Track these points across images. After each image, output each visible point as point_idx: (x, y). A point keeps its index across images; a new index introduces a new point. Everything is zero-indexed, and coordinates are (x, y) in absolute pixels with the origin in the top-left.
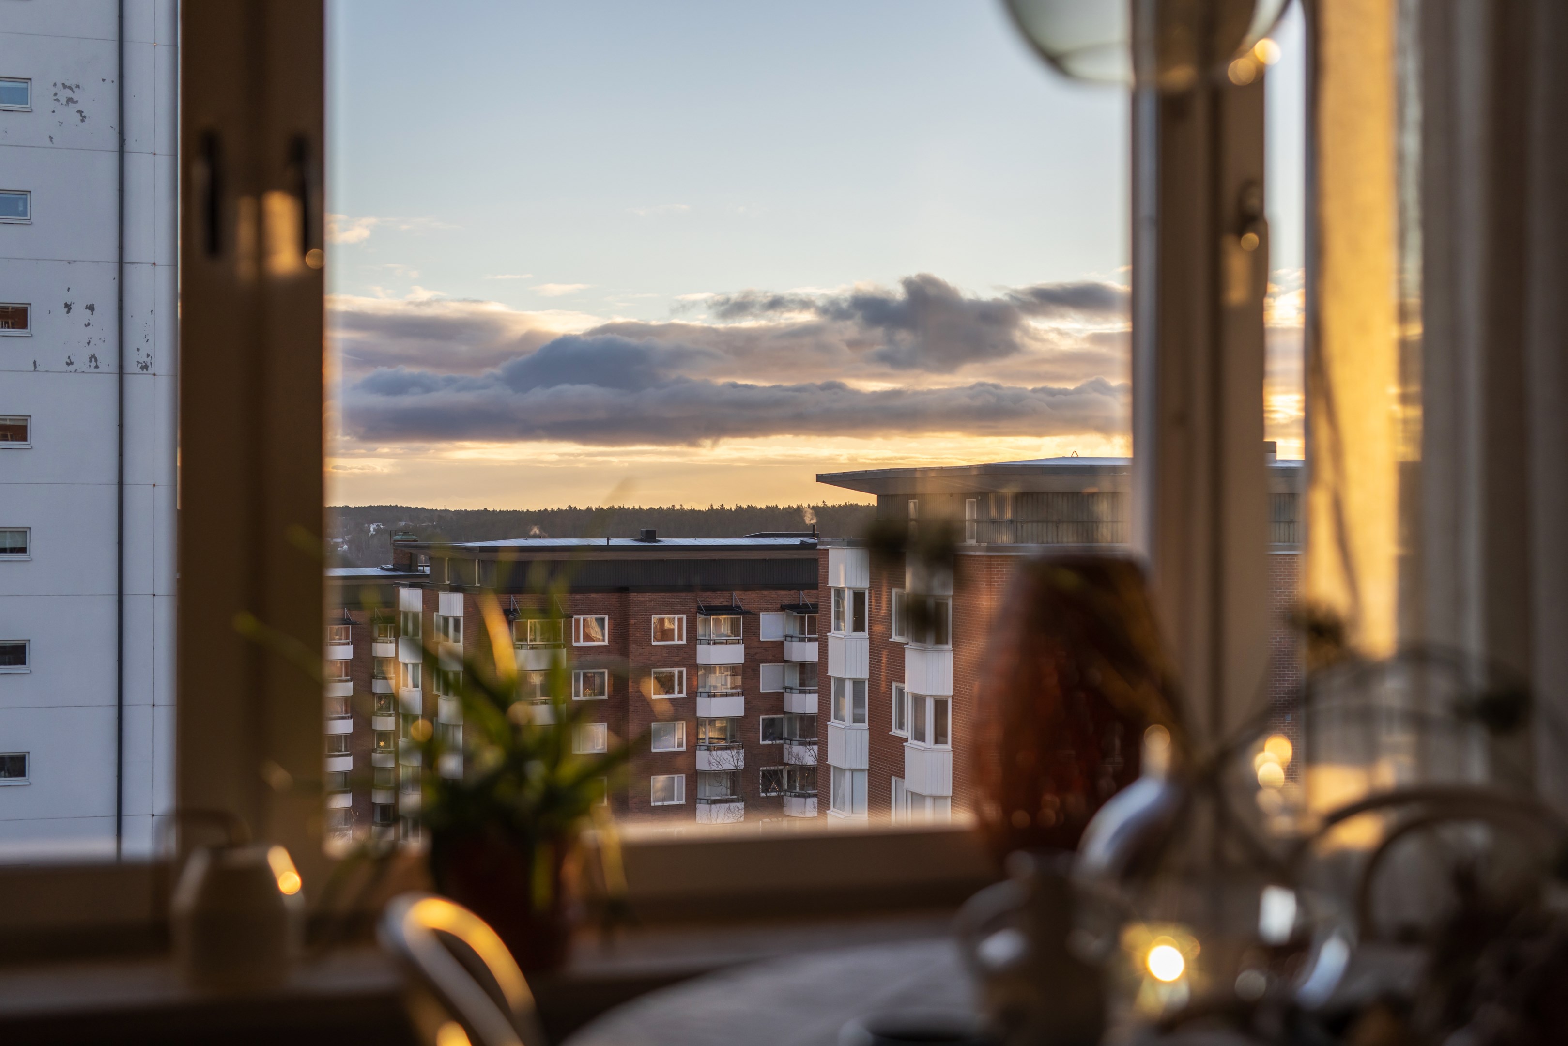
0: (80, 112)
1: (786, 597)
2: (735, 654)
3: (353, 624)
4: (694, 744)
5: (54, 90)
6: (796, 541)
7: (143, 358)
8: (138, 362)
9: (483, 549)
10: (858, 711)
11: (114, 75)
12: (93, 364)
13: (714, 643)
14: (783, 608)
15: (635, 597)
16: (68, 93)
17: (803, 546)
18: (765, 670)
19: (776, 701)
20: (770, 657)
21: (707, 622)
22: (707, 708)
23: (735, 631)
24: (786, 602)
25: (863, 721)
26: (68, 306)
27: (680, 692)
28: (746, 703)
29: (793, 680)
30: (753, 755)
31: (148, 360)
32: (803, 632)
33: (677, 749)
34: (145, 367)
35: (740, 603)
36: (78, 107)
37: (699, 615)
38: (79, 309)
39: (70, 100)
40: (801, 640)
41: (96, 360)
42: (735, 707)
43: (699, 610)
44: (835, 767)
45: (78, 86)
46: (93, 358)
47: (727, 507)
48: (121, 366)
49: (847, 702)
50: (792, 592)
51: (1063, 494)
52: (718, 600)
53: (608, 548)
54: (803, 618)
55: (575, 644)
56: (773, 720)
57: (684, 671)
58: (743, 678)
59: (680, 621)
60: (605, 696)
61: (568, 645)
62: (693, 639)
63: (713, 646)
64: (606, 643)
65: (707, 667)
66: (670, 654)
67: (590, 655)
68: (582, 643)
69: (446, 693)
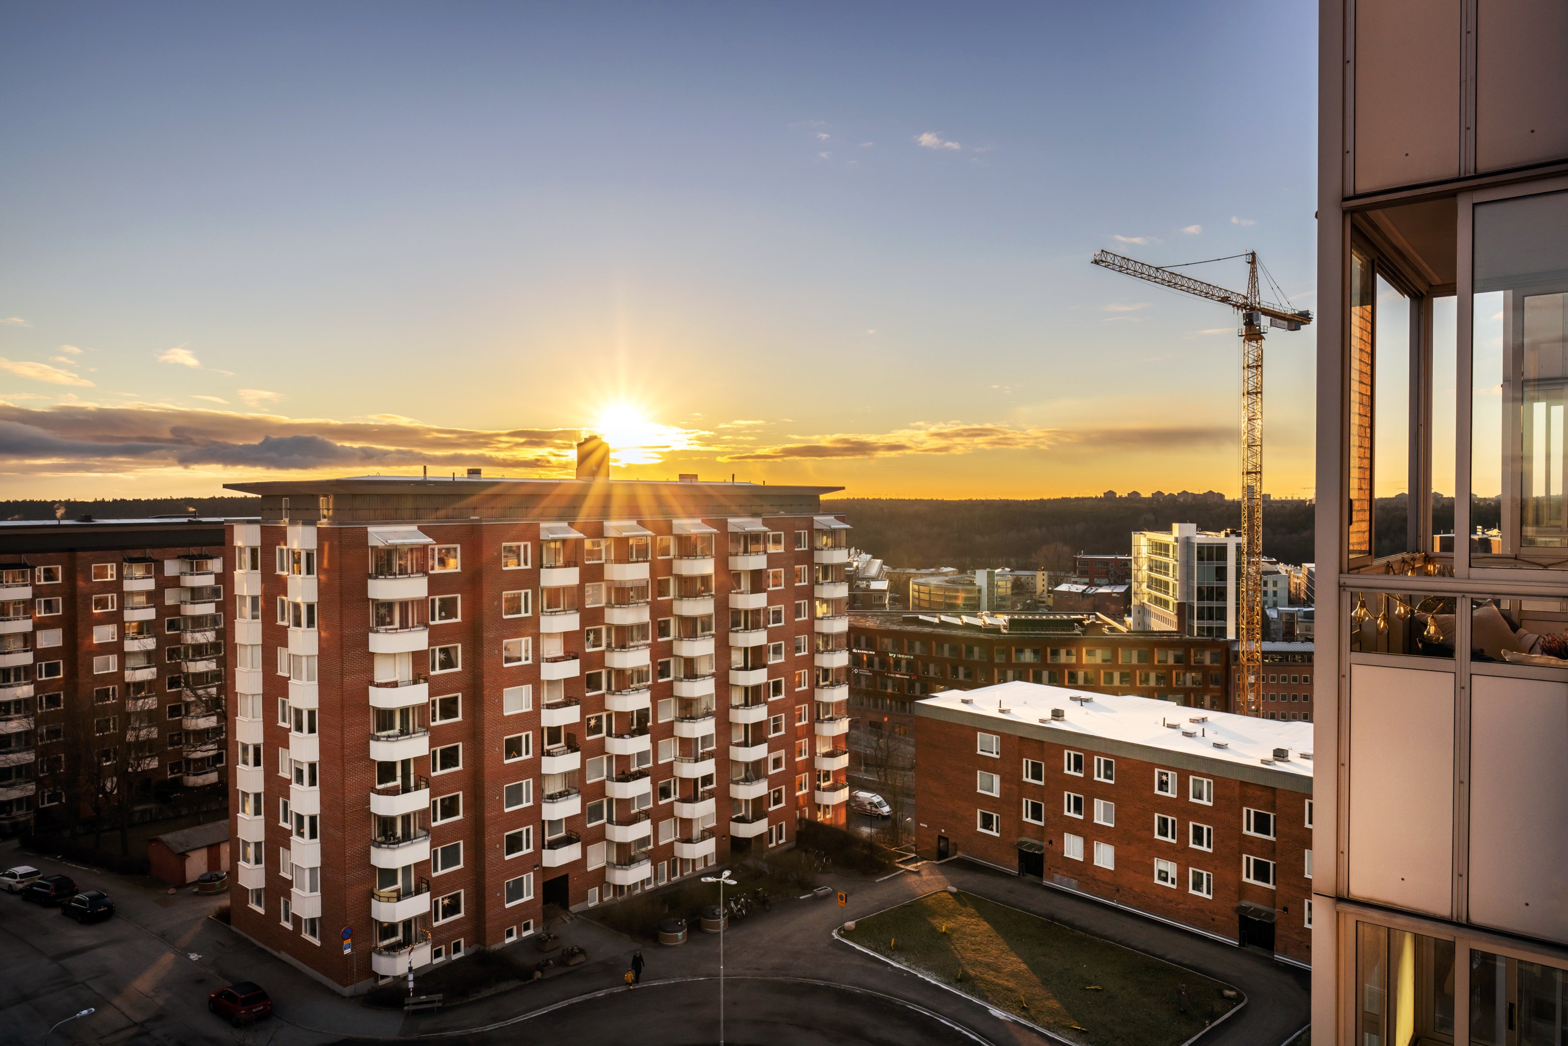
1: (181, 551)
2: (148, 584)
4: (122, 637)
6: (185, 520)
10: (255, 613)
13: (135, 579)
14: (179, 557)
15: (80, 554)
17: (190, 522)
18: (168, 593)
19: (176, 609)
20: (171, 585)
21: (129, 567)
22: (130, 616)
23: (148, 571)
24: (181, 554)
25: (258, 618)
27: (113, 607)
28: (157, 612)
29: (187, 596)
30: (161, 641)
32: (192, 570)
33: (111, 640)
35: (151, 556)
37: (124, 563)
40: (192, 575)
43: (125, 560)
44: (240, 644)
47: (106, 500)
49: (247, 610)
50: (184, 549)
52: (137, 554)
53: (59, 526)
54: (192, 564)
55: (37, 583)
56: (174, 620)
57: (115, 595)
58: (154, 598)
59: (112, 567)
60: (60, 613)
61: (33, 584)
62: (120, 577)
63: (134, 581)
64: (60, 582)
65: (130, 593)
66: (105, 586)
67: (49, 590)
68: (43, 582)
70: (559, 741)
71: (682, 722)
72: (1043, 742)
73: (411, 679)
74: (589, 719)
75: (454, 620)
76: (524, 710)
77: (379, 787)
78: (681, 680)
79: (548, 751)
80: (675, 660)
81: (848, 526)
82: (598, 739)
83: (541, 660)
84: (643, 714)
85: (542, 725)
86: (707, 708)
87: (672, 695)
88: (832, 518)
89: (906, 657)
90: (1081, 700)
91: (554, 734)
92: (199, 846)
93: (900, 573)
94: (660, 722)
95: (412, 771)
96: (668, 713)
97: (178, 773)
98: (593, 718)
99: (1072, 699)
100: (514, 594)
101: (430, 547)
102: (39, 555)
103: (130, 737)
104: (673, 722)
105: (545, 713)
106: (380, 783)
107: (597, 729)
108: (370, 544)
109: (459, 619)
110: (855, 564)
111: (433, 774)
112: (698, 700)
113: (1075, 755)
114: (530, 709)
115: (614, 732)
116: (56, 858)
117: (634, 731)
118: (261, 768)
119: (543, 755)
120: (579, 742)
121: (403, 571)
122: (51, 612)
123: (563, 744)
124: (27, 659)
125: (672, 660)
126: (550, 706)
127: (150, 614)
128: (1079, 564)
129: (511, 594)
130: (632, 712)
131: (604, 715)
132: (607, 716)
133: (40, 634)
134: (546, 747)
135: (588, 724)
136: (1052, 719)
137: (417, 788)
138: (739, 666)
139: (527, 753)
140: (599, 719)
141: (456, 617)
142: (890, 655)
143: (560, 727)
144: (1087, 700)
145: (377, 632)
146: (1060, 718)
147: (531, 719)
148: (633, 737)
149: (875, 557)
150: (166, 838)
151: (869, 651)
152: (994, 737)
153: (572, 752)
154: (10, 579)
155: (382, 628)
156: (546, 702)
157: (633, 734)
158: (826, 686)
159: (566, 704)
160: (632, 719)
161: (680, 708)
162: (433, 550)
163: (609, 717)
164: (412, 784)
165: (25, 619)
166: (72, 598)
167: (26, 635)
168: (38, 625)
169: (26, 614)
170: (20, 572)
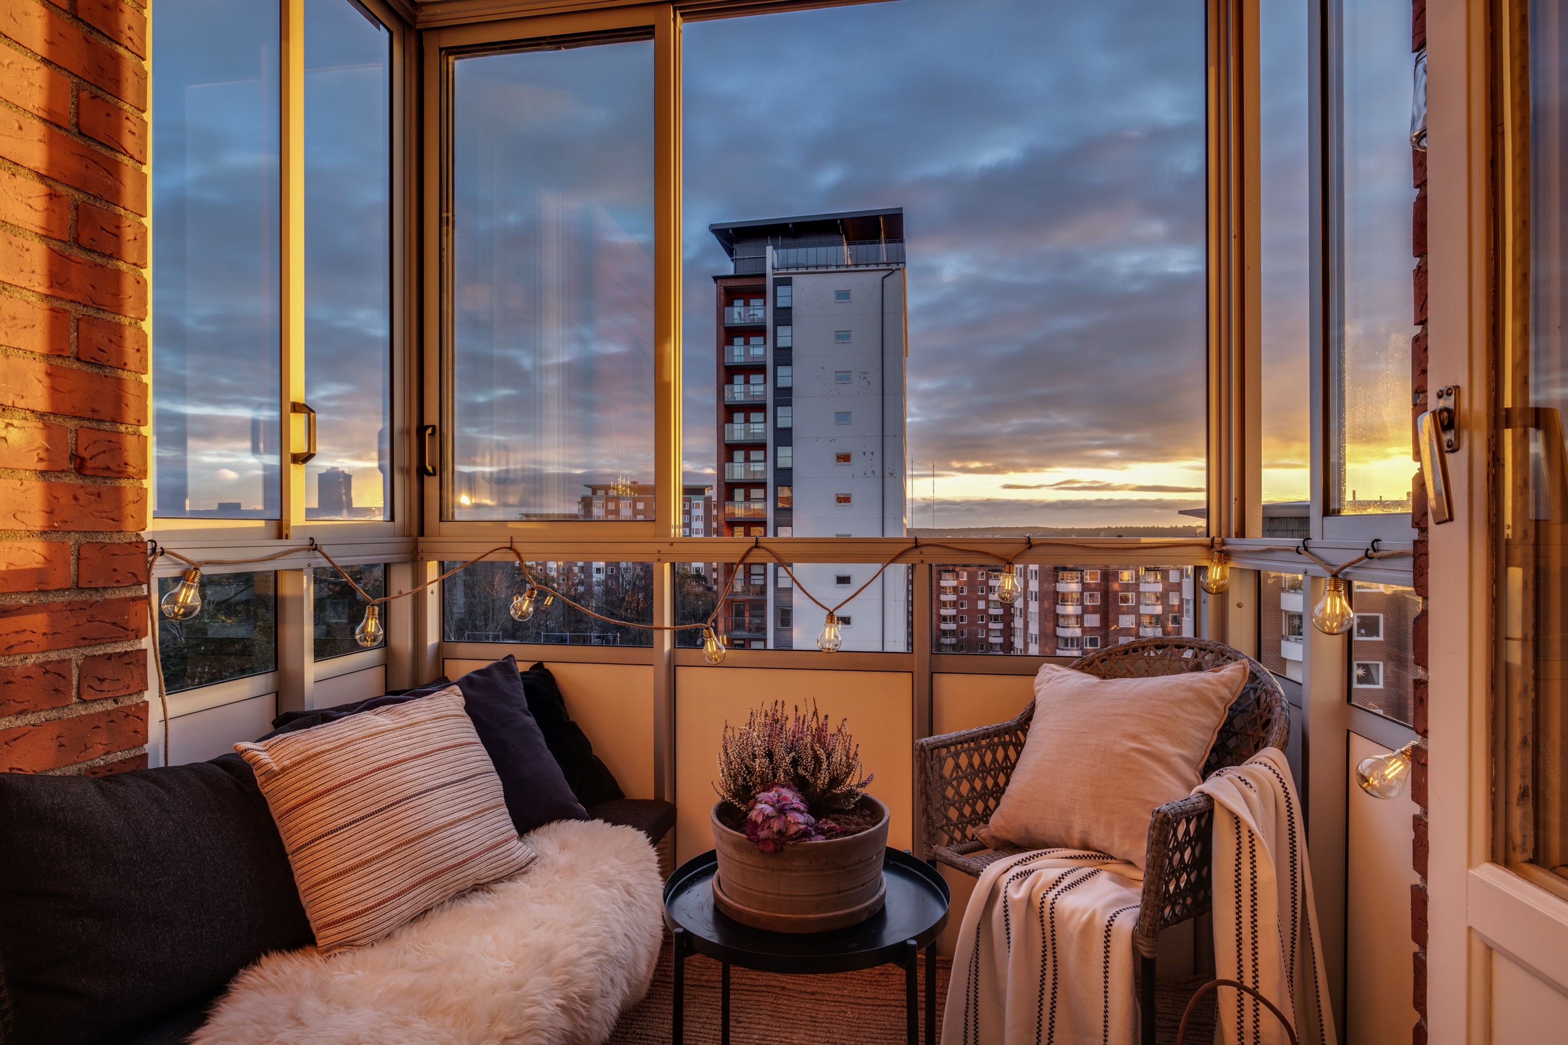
0: (868, 382)
2: (1159, 588)
4: (1139, 624)
5: (859, 375)
7: (891, 471)
8: (889, 473)
11: (880, 366)
12: (873, 474)
13: (1148, 583)
16: (864, 375)
18: (1172, 594)
20: (1174, 588)
21: (1145, 574)
22: (1143, 610)
23: (1157, 577)
26: (864, 453)
27: (1132, 602)
28: (1164, 608)
30: (1166, 630)
31: (893, 472)
33: (1131, 626)
34: (892, 474)
35: (1160, 566)
36: (868, 380)
37: (1140, 571)
38: (868, 454)
39: (865, 378)
43: (1140, 568)
45: (868, 372)
46: (873, 472)
48: (883, 475)
51: (1296, 518)
57: (1134, 594)
58: (1162, 598)
60: (1099, 603)
61: (1082, 582)
62: (1139, 580)
63: (1147, 585)
64: (1099, 581)
65: (1145, 593)
66: (1127, 587)
67: (1093, 586)
68: (1089, 581)
69: (1032, 600)
75: (1375, 638)
109: (1381, 638)
122: (1093, 602)
124: (1078, 632)
127: (1158, 610)
133: (1086, 617)
141: (1378, 636)
145: (1288, 640)
154: (1069, 578)
155: (1292, 638)
165: (1077, 605)
166: (1106, 594)
167: (1077, 616)
168: (1085, 610)
169: (1077, 602)
170: (1074, 573)
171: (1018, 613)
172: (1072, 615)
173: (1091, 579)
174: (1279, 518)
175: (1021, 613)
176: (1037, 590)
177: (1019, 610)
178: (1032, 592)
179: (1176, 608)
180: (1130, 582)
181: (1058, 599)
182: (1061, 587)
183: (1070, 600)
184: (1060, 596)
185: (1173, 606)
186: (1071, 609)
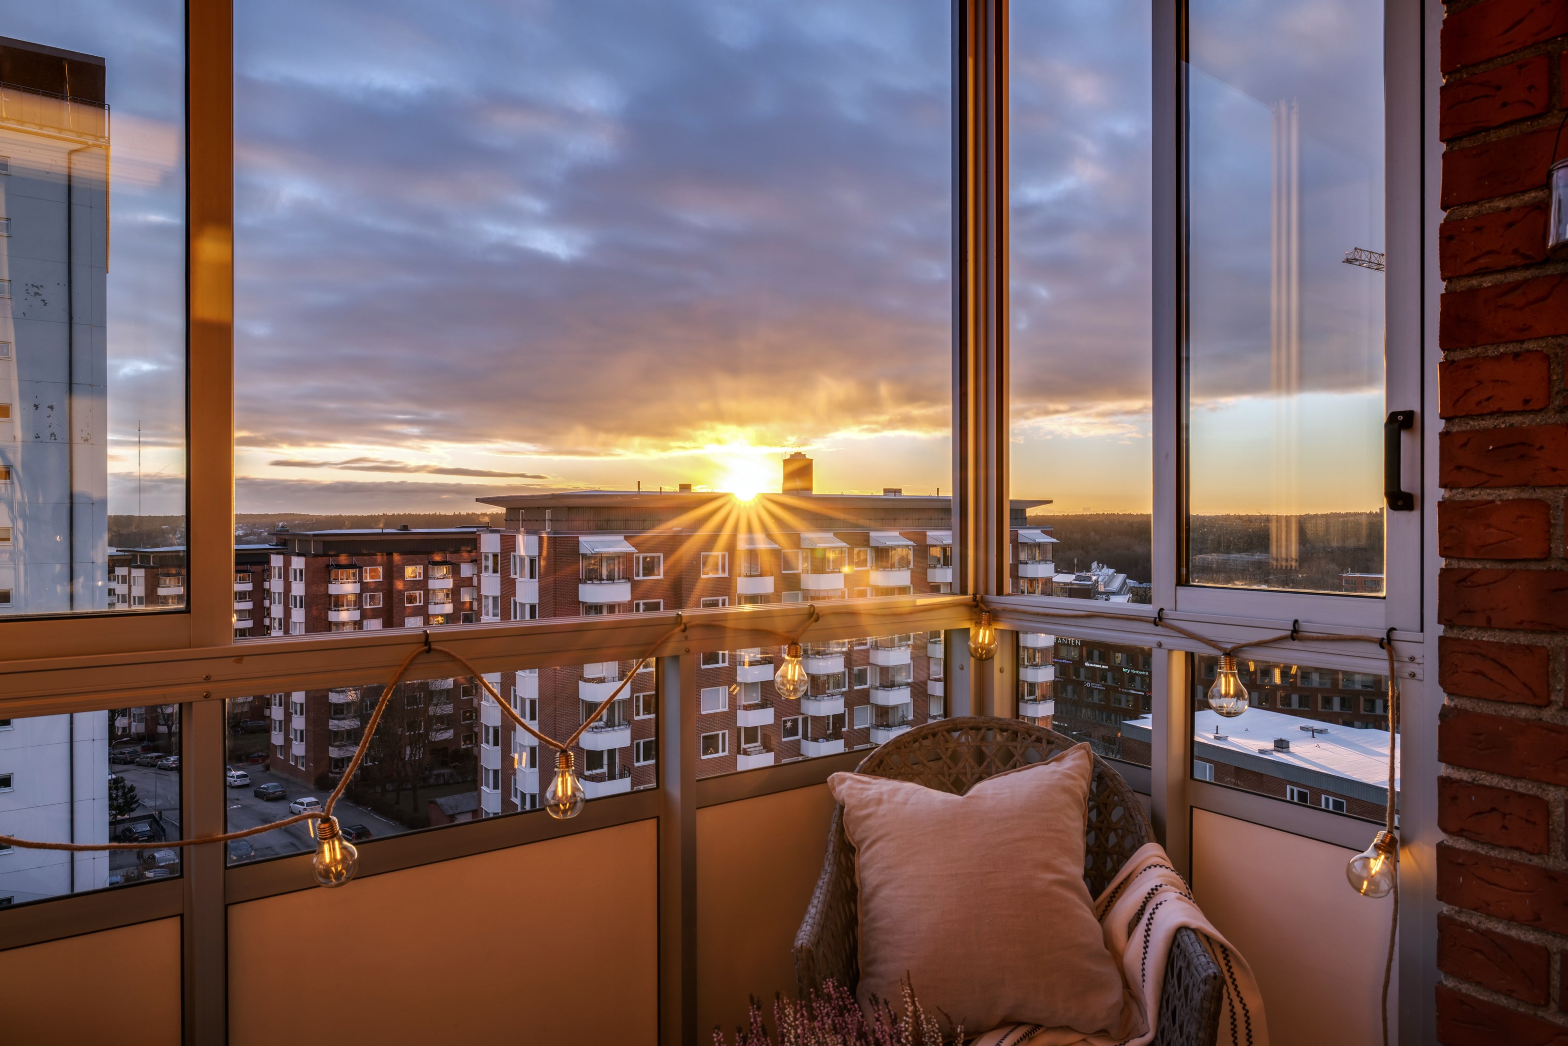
0: (44, 301)
1: (469, 556)
2: (449, 583)
3: (253, 573)
5: (27, 288)
7: (85, 435)
8: (82, 438)
9: (314, 535)
10: (495, 611)
11: (65, 280)
12: (53, 438)
13: (438, 579)
14: (467, 561)
15: (397, 558)
16: (36, 290)
17: (469, 532)
18: (463, 591)
20: (464, 585)
21: (433, 569)
22: (433, 609)
23: (448, 573)
24: (469, 558)
26: (36, 406)
27: (420, 602)
28: (454, 607)
31: (89, 437)
34: (86, 440)
35: (450, 560)
36: (42, 297)
37: (430, 566)
38: (43, 408)
39: (36, 294)
41: (55, 436)
42: (448, 608)
43: (430, 563)
45: (42, 286)
46: (53, 435)
48: (71, 439)
50: (471, 554)
51: (591, 507)
52: (440, 558)
53: (382, 534)
54: (476, 566)
55: (364, 581)
56: (466, 614)
57: (422, 592)
58: (452, 595)
59: (420, 568)
60: (381, 606)
61: (361, 581)
62: (426, 576)
63: (436, 581)
64: (381, 580)
65: (434, 590)
66: (415, 584)
67: (373, 586)
68: (368, 580)
69: (296, 607)
70: (756, 741)
71: (878, 729)
72: (1262, 774)
73: (617, 675)
74: (785, 722)
76: (721, 710)
77: (587, 773)
78: (877, 688)
79: (745, 750)
80: (872, 669)
81: (1055, 540)
82: (794, 741)
83: (738, 663)
84: (839, 719)
85: (738, 725)
86: (903, 717)
87: (868, 703)
88: (1038, 531)
89: (1140, 673)
90: (1313, 731)
91: (751, 734)
92: (465, 810)
93: (1146, 588)
94: (855, 728)
95: (617, 761)
96: (863, 719)
97: (470, 744)
98: (789, 720)
99: (1302, 728)
100: (713, 600)
101: (635, 555)
102: (366, 558)
103: (431, 710)
104: (868, 728)
105: (740, 713)
106: (588, 769)
107: (793, 731)
108: (581, 552)
110: (1094, 578)
111: (636, 765)
112: (895, 708)
113: (1299, 792)
114: (727, 709)
115: (809, 735)
116: (367, 810)
117: (830, 734)
118: (499, 748)
119: (739, 752)
120: (774, 741)
121: (611, 578)
122: (374, 605)
123: (759, 743)
125: (869, 668)
126: (747, 708)
128: (1346, 583)
129: (710, 600)
130: (828, 717)
131: (800, 718)
132: (803, 719)
133: (366, 622)
134: (743, 746)
135: (785, 726)
136: (1275, 750)
137: (622, 776)
138: (937, 677)
139: (724, 750)
140: (795, 722)
142: (1124, 670)
143: (756, 727)
144: (1320, 732)
146: (1285, 750)
147: (728, 719)
148: (828, 741)
149: (1118, 572)
150: (441, 801)
151: (1102, 665)
152: (1208, 765)
153: (767, 752)
154: (345, 577)
156: (743, 703)
157: (828, 738)
158: (1030, 700)
159: (762, 706)
160: (828, 724)
161: (877, 716)
162: (638, 558)
163: (805, 720)
164: (617, 772)
165: (355, 609)
166: (390, 593)
167: (355, 623)
168: (364, 615)
169: (355, 605)
170: (351, 571)
171: (276, 624)
172: (348, 623)
173: (371, 577)
174: (576, 507)
175: (280, 624)
176: (303, 593)
177: (277, 621)
178: (295, 597)
179: (468, 605)
180: (418, 578)
181: (330, 604)
182: (334, 589)
183: (345, 604)
184: (333, 599)
185: (464, 603)
186: (344, 615)
